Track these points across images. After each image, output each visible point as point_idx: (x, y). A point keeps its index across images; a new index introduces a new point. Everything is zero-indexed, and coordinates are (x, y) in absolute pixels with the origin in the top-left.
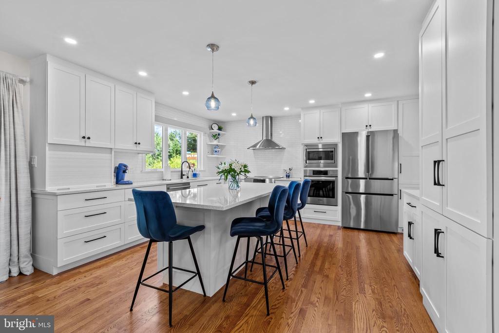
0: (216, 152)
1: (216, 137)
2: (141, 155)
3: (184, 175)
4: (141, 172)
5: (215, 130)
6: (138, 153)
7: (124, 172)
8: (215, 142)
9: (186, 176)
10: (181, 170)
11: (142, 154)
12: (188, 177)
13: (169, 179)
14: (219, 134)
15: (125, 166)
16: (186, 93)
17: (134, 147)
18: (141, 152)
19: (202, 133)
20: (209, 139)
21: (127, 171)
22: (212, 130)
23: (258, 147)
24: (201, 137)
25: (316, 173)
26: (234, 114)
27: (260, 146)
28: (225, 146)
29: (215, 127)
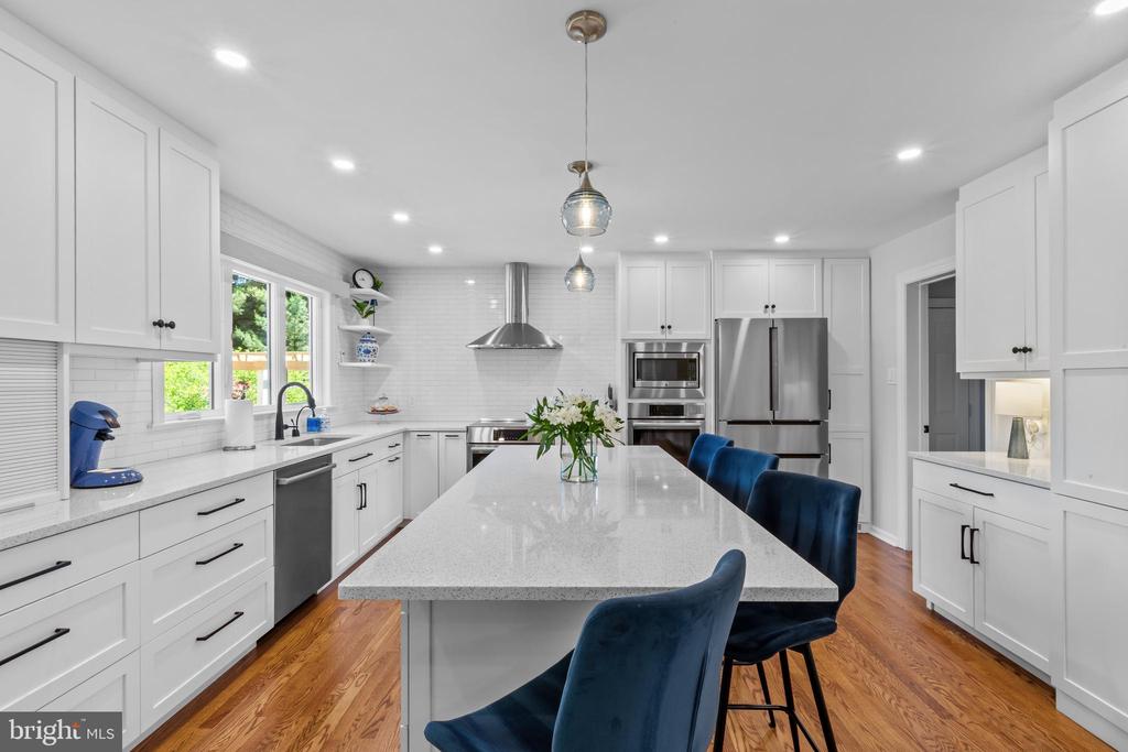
0: (367, 352)
1: (365, 308)
2: (143, 365)
3: (287, 427)
4: (150, 426)
5: (366, 288)
6: (137, 360)
7: (102, 435)
8: (365, 325)
9: (290, 431)
10: (276, 411)
11: (152, 360)
12: (296, 433)
13: (249, 445)
14: (374, 302)
15: (105, 412)
16: (344, 165)
17: (152, 340)
18: (150, 355)
19: (327, 296)
20: (346, 315)
21: (114, 432)
22: (356, 290)
23: (489, 343)
24: (321, 306)
25: (655, 410)
26: (436, 250)
27: (494, 342)
28: (389, 335)
29: (365, 281)
